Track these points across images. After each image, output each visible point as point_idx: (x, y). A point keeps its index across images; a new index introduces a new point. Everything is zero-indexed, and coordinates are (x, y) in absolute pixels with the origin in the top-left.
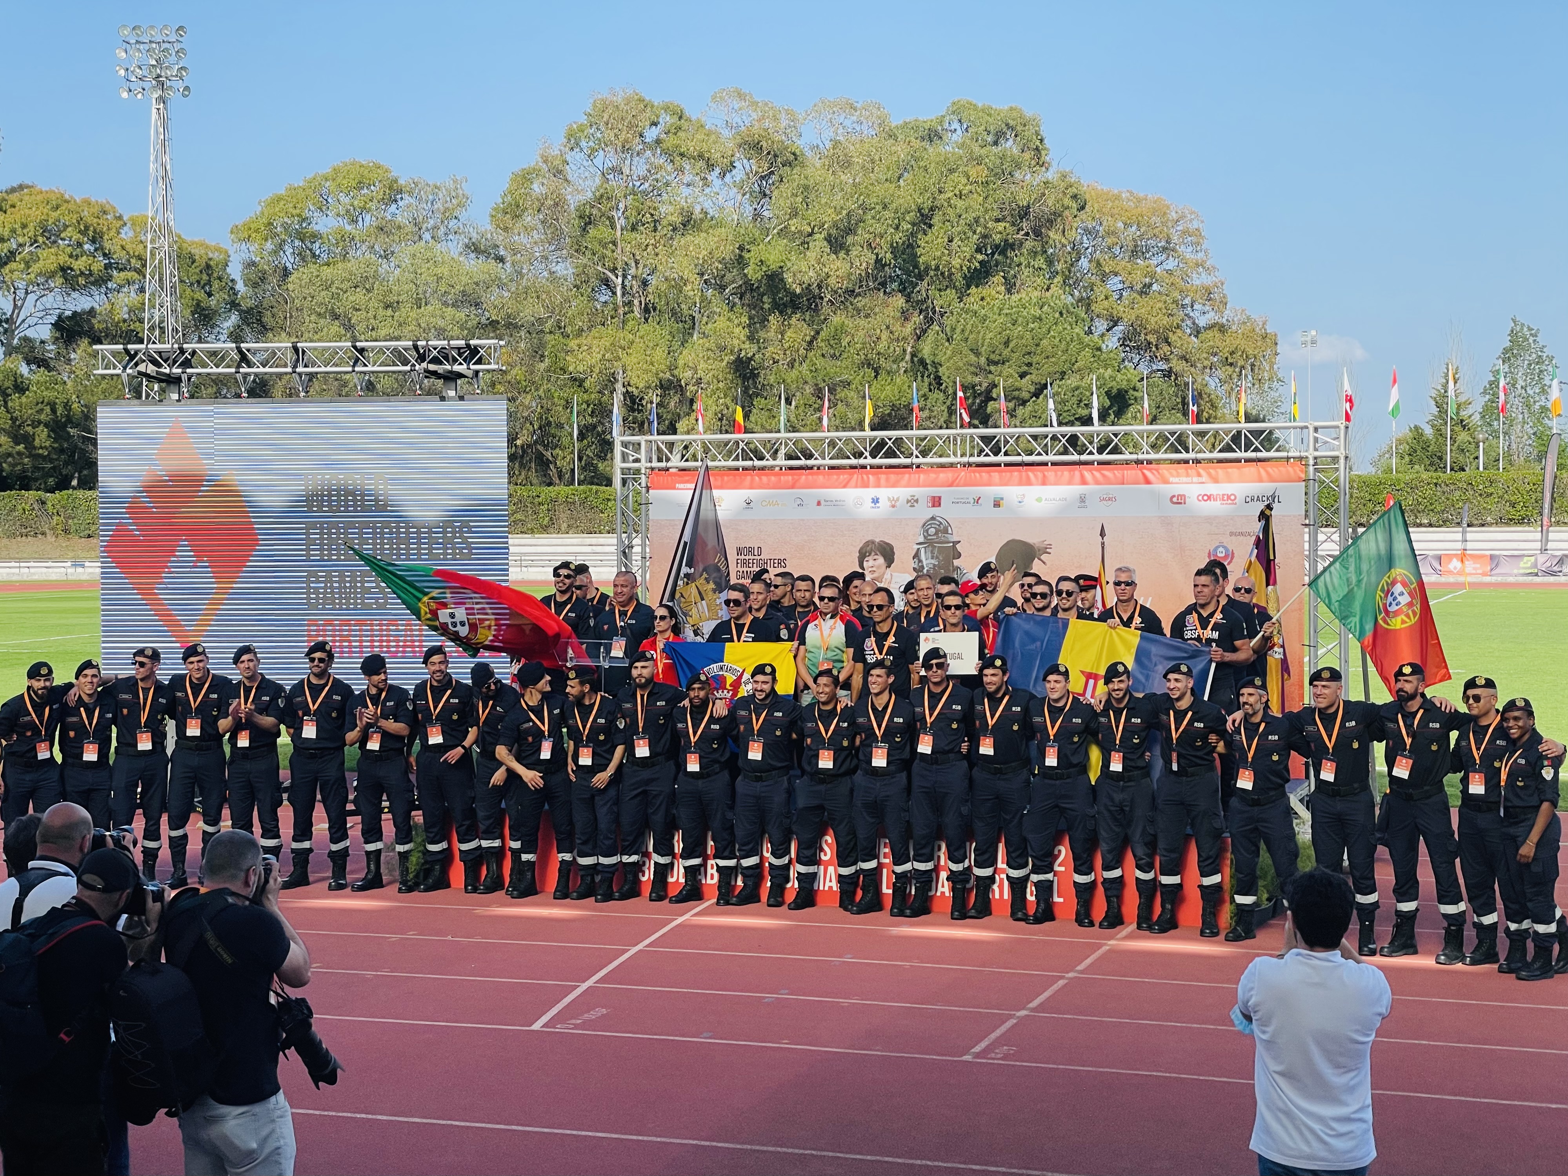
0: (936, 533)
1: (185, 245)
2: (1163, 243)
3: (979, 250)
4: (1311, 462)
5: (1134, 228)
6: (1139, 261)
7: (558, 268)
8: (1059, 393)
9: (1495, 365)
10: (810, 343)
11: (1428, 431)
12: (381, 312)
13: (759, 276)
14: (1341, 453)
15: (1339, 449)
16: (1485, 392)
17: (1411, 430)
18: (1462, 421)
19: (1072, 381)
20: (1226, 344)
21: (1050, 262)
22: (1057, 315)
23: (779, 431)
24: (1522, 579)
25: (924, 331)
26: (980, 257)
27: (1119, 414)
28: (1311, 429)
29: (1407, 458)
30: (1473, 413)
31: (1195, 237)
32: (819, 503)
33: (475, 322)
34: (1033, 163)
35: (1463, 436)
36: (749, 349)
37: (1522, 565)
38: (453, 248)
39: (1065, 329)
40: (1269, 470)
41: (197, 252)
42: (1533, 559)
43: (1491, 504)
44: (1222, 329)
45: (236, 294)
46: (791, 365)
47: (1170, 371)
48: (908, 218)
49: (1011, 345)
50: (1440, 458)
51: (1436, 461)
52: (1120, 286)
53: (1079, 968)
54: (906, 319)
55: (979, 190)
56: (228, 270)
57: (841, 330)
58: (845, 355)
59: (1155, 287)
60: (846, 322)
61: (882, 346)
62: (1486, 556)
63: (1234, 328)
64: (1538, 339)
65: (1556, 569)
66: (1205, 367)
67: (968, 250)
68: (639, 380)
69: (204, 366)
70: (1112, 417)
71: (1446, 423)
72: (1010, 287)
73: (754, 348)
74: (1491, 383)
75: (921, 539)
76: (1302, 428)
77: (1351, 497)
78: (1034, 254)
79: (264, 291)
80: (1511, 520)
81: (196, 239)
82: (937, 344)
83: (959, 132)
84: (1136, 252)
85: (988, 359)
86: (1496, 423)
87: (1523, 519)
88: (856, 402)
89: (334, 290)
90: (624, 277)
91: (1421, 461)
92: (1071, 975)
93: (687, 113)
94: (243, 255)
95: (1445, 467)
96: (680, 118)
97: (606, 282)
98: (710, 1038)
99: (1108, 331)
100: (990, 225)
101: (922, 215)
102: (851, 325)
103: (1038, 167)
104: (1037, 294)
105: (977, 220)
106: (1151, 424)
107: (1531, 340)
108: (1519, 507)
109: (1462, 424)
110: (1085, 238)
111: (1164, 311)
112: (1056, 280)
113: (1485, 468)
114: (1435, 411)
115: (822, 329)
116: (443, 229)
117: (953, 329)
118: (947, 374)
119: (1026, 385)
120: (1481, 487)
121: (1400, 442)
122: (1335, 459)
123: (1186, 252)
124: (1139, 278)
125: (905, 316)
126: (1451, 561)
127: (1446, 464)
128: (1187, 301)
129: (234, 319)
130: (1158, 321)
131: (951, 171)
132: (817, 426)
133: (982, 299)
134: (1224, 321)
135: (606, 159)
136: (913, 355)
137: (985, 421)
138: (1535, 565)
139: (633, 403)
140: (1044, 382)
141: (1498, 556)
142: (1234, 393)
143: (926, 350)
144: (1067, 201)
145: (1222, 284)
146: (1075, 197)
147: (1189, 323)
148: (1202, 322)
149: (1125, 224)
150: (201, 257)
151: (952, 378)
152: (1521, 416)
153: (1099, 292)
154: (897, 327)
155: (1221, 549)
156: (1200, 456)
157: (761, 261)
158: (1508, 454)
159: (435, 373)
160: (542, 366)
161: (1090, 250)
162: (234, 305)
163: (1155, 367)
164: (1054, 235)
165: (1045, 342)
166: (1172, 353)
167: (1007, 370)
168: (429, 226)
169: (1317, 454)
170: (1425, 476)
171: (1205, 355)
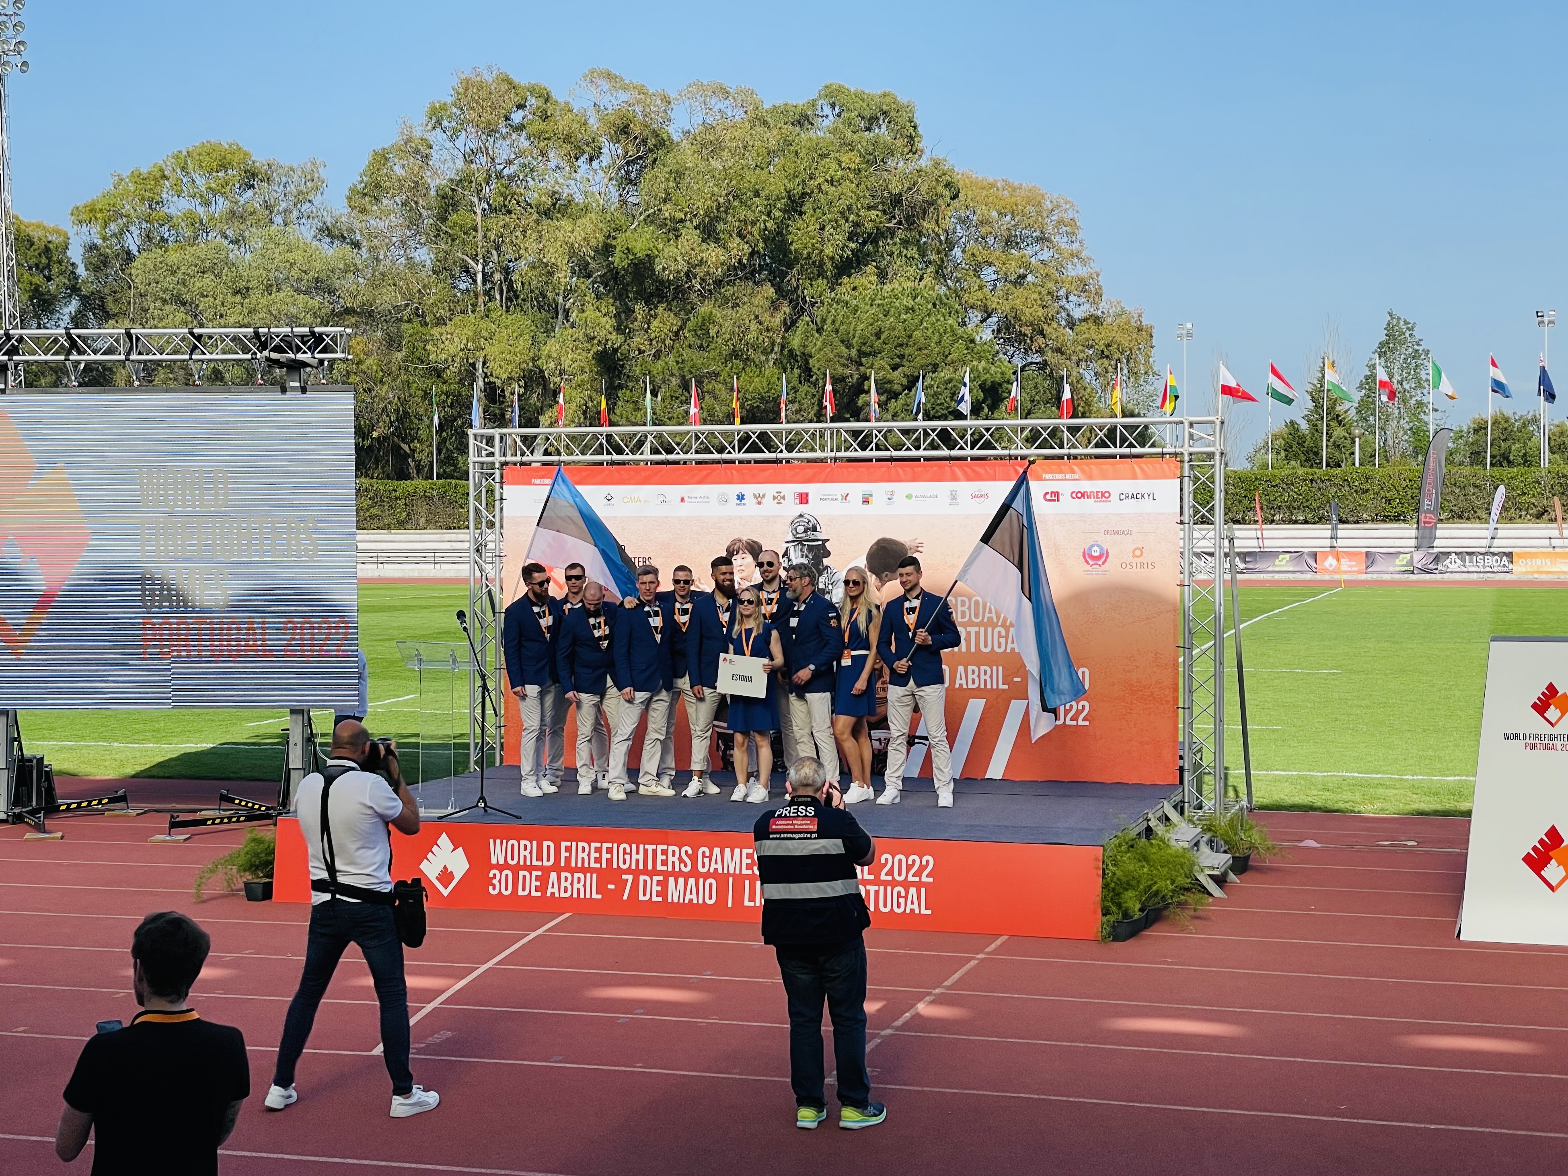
0: (805, 531)
1: (22, 227)
2: (1037, 233)
3: (850, 239)
4: (1187, 458)
5: (1008, 218)
6: (1013, 251)
7: (417, 254)
8: (932, 386)
9: (1371, 359)
10: (677, 334)
11: (1304, 426)
12: (230, 299)
13: (625, 264)
14: (1216, 449)
15: (1214, 445)
16: (1361, 387)
17: (1286, 425)
18: (1338, 416)
19: (945, 374)
20: (1100, 337)
21: (923, 253)
22: (930, 306)
23: (645, 424)
24: (1397, 577)
25: (794, 322)
26: (853, 245)
27: (993, 407)
28: (1187, 424)
29: (1283, 454)
30: (1349, 408)
31: (1070, 227)
32: (682, 500)
33: (328, 311)
34: (906, 150)
35: (1339, 432)
36: (616, 339)
37: (1397, 562)
38: (306, 232)
39: (938, 320)
40: (1144, 466)
41: (36, 234)
42: (1408, 556)
43: (1367, 500)
44: (1097, 320)
45: (77, 278)
46: (657, 356)
47: (1045, 363)
48: (779, 205)
49: (883, 337)
50: (1316, 454)
51: (1311, 456)
52: (994, 277)
53: (946, 983)
54: (776, 309)
55: (851, 176)
56: (69, 253)
57: (709, 319)
58: (712, 346)
59: (1030, 278)
60: (714, 312)
61: (751, 337)
62: (1361, 553)
63: (1109, 320)
64: (1414, 333)
65: (1431, 566)
66: (1080, 360)
67: (840, 238)
68: (500, 372)
69: (34, 353)
70: (986, 410)
71: (1322, 418)
72: (882, 275)
73: (621, 338)
74: (1367, 378)
75: (791, 538)
76: (1176, 423)
77: (1227, 493)
78: (905, 243)
79: (107, 277)
80: (1387, 517)
81: (33, 221)
82: (807, 336)
83: (831, 117)
84: (1010, 242)
85: (859, 351)
86: (1371, 418)
87: (1399, 515)
88: (723, 394)
89: (180, 276)
90: (485, 264)
91: (1296, 457)
92: (938, 991)
93: (554, 95)
94: (84, 238)
95: (1321, 463)
96: (546, 101)
97: (467, 270)
98: (560, 1062)
99: (982, 322)
100: (862, 213)
101: (793, 202)
102: (719, 315)
103: (910, 155)
104: (910, 284)
105: (849, 208)
106: (1026, 418)
107: (1407, 335)
108: (1394, 504)
109: (1338, 420)
110: (958, 227)
111: (1039, 302)
112: (928, 271)
113: (1360, 464)
114: (1311, 405)
115: (689, 319)
116: (295, 214)
117: (824, 321)
118: (817, 366)
119: (898, 377)
120: (1357, 483)
121: (1275, 437)
122: (1211, 456)
123: (1061, 241)
124: (1014, 269)
125: (774, 306)
126: (1326, 558)
127: (1322, 459)
128: (1062, 292)
129: (74, 306)
130: (1032, 312)
131: (823, 156)
132: (684, 418)
133: (854, 289)
134: (1099, 313)
135: (467, 141)
136: (783, 347)
137: (857, 413)
138: (1411, 562)
139: (493, 394)
140: (916, 374)
141: (1375, 553)
142: (1108, 387)
143: (796, 342)
144: (940, 189)
145: (1098, 275)
146: (948, 185)
147: (1064, 314)
148: (1078, 314)
149: (1000, 214)
150: (40, 239)
151: (822, 370)
152: (1397, 412)
153: (972, 282)
154: (766, 317)
155: (1096, 548)
156: (1073, 451)
157: (628, 249)
158: (1384, 451)
159: (277, 362)
160: (400, 355)
161: (963, 240)
162: (74, 289)
163: (1029, 360)
164: (927, 225)
165: (917, 334)
166: (1047, 345)
167: (879, 362)
168: (281, 209)
169: (1192, 450)
170: (1301, 471)
171: (1080, 348)
